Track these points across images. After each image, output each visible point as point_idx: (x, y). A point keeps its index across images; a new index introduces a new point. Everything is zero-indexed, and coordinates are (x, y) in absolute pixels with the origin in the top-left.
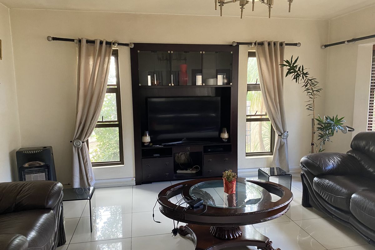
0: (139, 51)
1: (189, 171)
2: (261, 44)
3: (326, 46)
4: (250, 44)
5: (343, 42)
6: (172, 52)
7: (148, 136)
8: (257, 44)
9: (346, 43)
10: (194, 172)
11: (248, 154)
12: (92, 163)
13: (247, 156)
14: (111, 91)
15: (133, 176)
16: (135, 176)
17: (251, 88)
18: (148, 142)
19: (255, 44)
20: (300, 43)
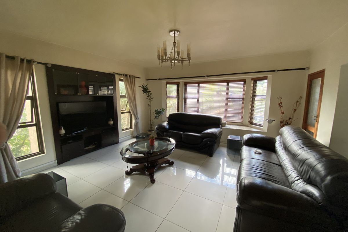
0: (53, 70)
1: (90, 147)
2: (126, 75)
3: (148, 80)
4: (121, 75)
5: (157, 79)
6: (78, 73)
7: (63, 129)
8: (125, 75)
9: (158, 80)
10: (94, 146)
11: (123, 130)
12: (16, 158)
13: (122, 131)
14: (28, 98)
15: (54, 160)
16: (56, 159)
17: (122, 97)
18: (63, 134)
19: (124, 75)
20: (140, 77)
